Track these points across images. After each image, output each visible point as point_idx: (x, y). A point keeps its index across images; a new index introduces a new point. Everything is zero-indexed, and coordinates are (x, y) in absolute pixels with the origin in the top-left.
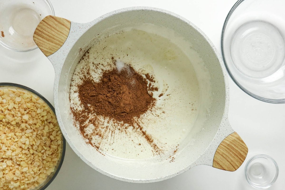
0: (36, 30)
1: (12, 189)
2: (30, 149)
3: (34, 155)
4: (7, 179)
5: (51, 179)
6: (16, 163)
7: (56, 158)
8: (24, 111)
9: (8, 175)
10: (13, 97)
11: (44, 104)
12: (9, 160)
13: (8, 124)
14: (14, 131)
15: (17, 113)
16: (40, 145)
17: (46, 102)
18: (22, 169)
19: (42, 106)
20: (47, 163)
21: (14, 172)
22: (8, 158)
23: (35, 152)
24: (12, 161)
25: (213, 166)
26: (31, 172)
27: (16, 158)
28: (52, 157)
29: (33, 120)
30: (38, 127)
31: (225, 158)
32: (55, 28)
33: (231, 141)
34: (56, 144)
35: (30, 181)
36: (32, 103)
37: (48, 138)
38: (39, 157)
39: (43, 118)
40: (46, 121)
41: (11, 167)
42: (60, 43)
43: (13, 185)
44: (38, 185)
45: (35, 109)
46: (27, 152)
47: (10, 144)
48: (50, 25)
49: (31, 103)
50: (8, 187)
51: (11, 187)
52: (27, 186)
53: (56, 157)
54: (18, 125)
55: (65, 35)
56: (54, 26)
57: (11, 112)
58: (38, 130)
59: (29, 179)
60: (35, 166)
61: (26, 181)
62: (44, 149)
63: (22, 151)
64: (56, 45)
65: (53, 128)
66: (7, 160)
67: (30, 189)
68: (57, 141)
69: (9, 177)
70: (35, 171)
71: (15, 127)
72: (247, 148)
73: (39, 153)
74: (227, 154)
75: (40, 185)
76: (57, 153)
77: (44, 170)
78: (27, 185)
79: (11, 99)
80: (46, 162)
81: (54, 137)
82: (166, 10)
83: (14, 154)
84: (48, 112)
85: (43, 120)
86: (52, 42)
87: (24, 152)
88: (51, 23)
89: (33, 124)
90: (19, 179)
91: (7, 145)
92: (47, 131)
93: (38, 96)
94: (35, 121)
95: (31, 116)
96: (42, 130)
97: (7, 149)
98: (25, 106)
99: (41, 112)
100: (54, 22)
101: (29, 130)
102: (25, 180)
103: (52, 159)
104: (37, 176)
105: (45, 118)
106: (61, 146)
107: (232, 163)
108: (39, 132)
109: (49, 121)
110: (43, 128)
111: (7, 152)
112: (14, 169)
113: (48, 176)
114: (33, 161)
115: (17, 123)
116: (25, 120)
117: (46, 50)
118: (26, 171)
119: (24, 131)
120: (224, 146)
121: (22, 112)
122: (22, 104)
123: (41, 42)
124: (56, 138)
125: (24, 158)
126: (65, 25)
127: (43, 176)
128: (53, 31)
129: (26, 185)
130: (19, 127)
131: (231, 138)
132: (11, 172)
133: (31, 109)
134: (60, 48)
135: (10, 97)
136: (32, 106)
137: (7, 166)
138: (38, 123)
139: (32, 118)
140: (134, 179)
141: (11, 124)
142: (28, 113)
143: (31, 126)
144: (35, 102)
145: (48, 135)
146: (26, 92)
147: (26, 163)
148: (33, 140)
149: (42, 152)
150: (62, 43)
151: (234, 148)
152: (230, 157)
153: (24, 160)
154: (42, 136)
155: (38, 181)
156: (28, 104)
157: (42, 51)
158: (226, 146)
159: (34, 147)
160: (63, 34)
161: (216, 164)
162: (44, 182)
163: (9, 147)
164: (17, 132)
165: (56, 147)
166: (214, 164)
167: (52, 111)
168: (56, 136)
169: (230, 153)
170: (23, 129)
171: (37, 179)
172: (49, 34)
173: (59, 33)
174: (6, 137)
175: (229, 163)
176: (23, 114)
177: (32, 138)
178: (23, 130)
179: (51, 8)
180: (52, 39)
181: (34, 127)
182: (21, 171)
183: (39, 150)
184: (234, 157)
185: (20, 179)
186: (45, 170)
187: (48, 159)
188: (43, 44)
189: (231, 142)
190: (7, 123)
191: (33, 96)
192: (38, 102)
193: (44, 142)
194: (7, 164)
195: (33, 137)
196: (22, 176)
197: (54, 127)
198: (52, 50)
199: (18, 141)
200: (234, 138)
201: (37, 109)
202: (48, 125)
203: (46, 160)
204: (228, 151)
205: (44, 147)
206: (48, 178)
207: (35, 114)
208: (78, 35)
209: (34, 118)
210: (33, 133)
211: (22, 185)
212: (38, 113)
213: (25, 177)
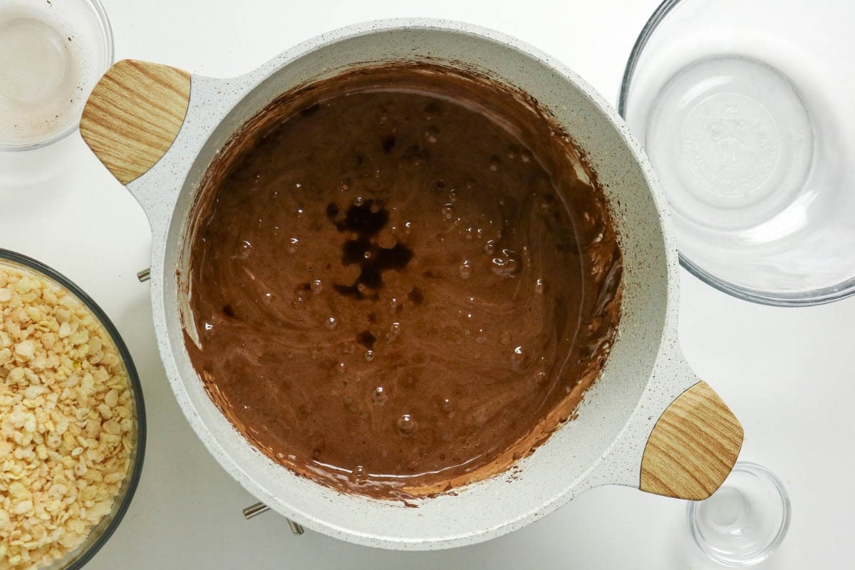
0: (86, 106)
2: (37, 445)
3: (52, 464)
5: (103, 534)
7: (118, 471)
8: (19, 331)
11: (80, 309)
16: (67, 433)
17: (85, 303)
18: (14, 505)
19: (76, 314)
20: (90, 488)
23: (54, 454)
25: (640, 489)
26: (42, 513)
28: (104, 468)
29: (48, 356)
30: (63, 378)
31: (675, 460)
32: (145, 96)
33: (690, 408)
35: (40, 544)
36: (44, 305)
37: (93, 411)
38: (65, 468)
39: (77, 352)
40: (88, 360)
42: (161, 142)
44: (63, 555)
45: (53, 323)
46: (28, 453)
48: (128, 89)
49: (41, 306)
52: (29, 558)
53: (116, 467)
54: (2, 372)
55: (175, 116)
56: (142, 90)
58: (61, 388)
59: (36, 536)
60: (53, 496)
61: (25, 542)
62: (82, 446)
63: (14, 450)
64: (150, 148)
65: (107, 381)
67: (38, 565)
68: (121, 420)
70: (53, 511)
72: (740, 429)
73: (65, 458)
74: (681, 449)
75: (68, 553)
76: (120, 457)
77: (80, 508)
78: (30, 555)
80: (88, 485)
81: (111, 409)
82: (474, 26)
84: (93, 333)
85: (79, 358)
86: (139, 141)
87: (19, 453)
88: (130, 83)
89: (47, 368)
90: (4, 534)
92: (91, 392)
94: (54, 361)
95: (41, 346)
96: (74, 387)
98: (23, 316)
99: (71, 333)
100: (140, 81)
101: (35, 387)
102: (21, 539)
103: (104, 477)
104: (58, 526)
105: (84, 352)
106: (132, 435)
107: (697, 475)
108: (64, 396)
109: (95, 360)
110: (77, 382)
113: (93, 528)
114: (48, 481)
116: (22, 357)
117: (119, 163)
118: (27, 513)
119: (19, 391)
120: (670, 425)
121: (14, 333)
122: (13, 310)
123: (105, 141)
124: (117, 415)
125: (20, 473)
126: (173, 85)
127: (79, 527)
128: (139, 106)
129: (27, 554)
130: (4, 379)
131: (690, 399)
133: (42, 323)
134: (161, 158)
136: (45, 316)
138: (62, 366)
139: (44, 351)
142: (31, 336)
143: (42, 377)
144: (53, 302)
145: (93, 402)
146: (26, 272)
147: (26, 487)
148: (48, 418)
149: (76, 452)
150: (168, 140)
151: (700, 429)
152: (692, 458)
153: (20, 479)
154: (75, 405)
155: (61, 542)
156: (31, 308)
157: (108, 168)
158: (677, 424)
159: (51, 440)
160: (171, 113)
161: (650, 480)
162: (81, 545)
165: (118, 439)
166: (642, 481)
167: (104, 329)
168: (116, 406)
169: (689, 446)
170: (17, 384)
171: (60, 536)
172: (128, 116)
173: (157, 110)
175: (688, 476)
176: (17, 340)
177: (44, 412)
178: (18, 389)
179: (102, 17)
180: (138, 130)
181: (50, 379)
182: (11, 511)
183: (65, 448)
184: (703, 458)
185: (8, 537)
186: (83, 509)
187: (94, 475)
188: (110, 147)
189: (690, 413)
191: (48, 283)
192: (61, 302)
193: (79, 424)
195: (46, 408)
196: (13, 528)
197: (110, 380)
198: (138, 164)
199: (1, 421)
200: (699, 399)
201: (60, 324)
202: (92, 371)
203: (86, 478)
204: (684, 439)
205: (81, 439)
206: (92, 534)
207: (54, 340)
208: (214, 114)
209: (49, 353)
210: (47, 398)
211: (15, 553)
212: (61, 337)
213: (24, 531)
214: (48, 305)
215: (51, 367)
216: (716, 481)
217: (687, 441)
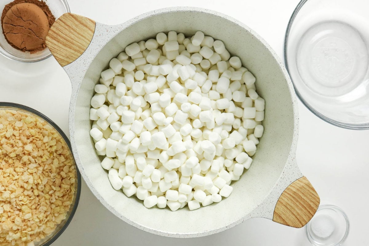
1: (10, 242)
2: (34, 189)
3: (40, 197)
4: (4, 228)
5: (62, 228)
6: (16, 208)
7: (68, 201)
8: (26, 140)
9: (6, 223)
10: (12, 121)
11: (53, 130)
12: (7, 204)
13: (6, 157)
14: (14, 165)
15: (18, 142)
16: (47, 184)
18: (24, 215)
19: (51, 133)
20: (56, 208)
21: (13, 219)
22: (6, 201)
23: (41, 193)
24: (11, 205)
25: (273, 220)
26: (36, 219)
27: (16, 201)
28: (63, 199)
29: (38, 151)
30: (45, 160)
31: (289, 210)
32: (75, 30)
33: (298, 188)
34: (69, 182)
35: (35, 232)
37: (58, 175)
38: (46, 199)
39: (51, 149)
40: (56, 153)
41: (9, 213)
42: (80, 50)
43: (11, 237)
44: (45, 237)
45: (41, 136)
46: (30, 193)
47: (8, 183)
48: (68, 26)
49: (36, 129)
50: (5, 239)
51: (9, 239)
52: (30, 238)
53: (68, 199)
54: (18, 157)
55: (87, 39)
56: (74, 27)
57: (10, 140)
58: (44, 165)
59: (33, 229)
60: (40, 211)
61: (29, 231)
62: (53, 190)
63: (24, 191)
65: (64, 162)
66: (4, 203)
67: (34, 242)
68: (70, 179)
69: (6, 226)
70: (40, 218)
71: (15, 161)
72: (319, 199)
73: (46, 195)
74: (292, 205)
75: (47, 236)
76: (70, 194)
77: (52, 217)
78: (30, 237)
79: (9, 124)
80: (56, 207)
81: (66, 174)
83: (13, 196)
84: (58, 141)
85: (52, 152)
86: (70, 48)
87: (26, 193)
88: (69, 23)
89: (38, 156)
90: (19, 228)
91: (4, 185)
92: (57, 166)
93: (45, 119)
94: (41, 153)
95: (36, 146)
96: (50, 164)
97: (4, 189)
98: (28, 133)
99: (49, 141)
100: (73, 22)
101: (33, 164)
102: (27, 230)
103: (63, 203)
104: (43, 224)
105: (54, 149)
106: (75, 185)
107: (298, 217)
108: (46, 168)
109: (59, 152)
110: (51, 162)
111: (4, 193)
112: (13, 215)
113: (58, 225)
114: (38, 205)
115: (17, 156)
116: (27, 151)
117: (61, 57)
118: (29, 218)
120: (289, 194)
121: (24, 141)
122: (24, 130)
123: (56, 47)
124: (68, 176)
125: (27, 201)
126: (88, 26)
127: (51, 225)
128: (72, 33)
130: (20, 160)
132: (9, 219)
133: (36, 136)
135: (8, 121)
136: (37, 133)
137: (4, 212)
138: (45, 155)
139: (37, 148)
140: (169, 233)
141: (9, 157)
142: (31, 142)
143: (36, 160)
144: (41, 127)
145: (58, 170)
146: (29, 114)
147: (29, 207)
148: (39, 177)
149: (51, 192)
150: (83, 49)
151: (301, 197)
152: (296, 209)
153: (26, 204)
154: (50, 172)
155: (44, 232)
156: (31, 130)
157: (56, 59)
158: (292, 194)
159: (40, 187)
160: (85, 38)
161: (277, 217)
162: (53, 232)
163: (7, 186)
164: (17, 167)
165: (69, 187)
166: (274, 217)
167: (63, 139)
168: (68, 172)
169: (296, 204)
170: (25, 163)
171: (44, 229)
172: (67, 37)
173: (80, 36)
174: (3, 173)
175: (294, 217)
176: (25, 144)
177: (37, 175)
178: (25, 165)
180: (71, 43)
181: (39, 161)
182: (22, 218)
183: (46, 190)
184: (301, 210)
185: (21, 229)
186: (54, 217)
187: (58, 202)
188: (58, 50)
189: (298, 190)
190: (4, 155)
191: (39, 119)
192: (44, 127)
193: (52, 180)
194: (3, 208)
195: (38, 173)
196: (24, 225)
197: (66, 161)
198: (69, 58)
199: (18, 179)
200: (302, 184)
201: (44, 137)
202: (58, 157)
203: (55, 203)
204: (294, 200)
205: (53, 187)
206: (58, 228)
207: (41, 144)
208: (104, 40)
209: (39, 149)
210: (38, 169)
211: (24, 236)
212: (44, 142)
213: (28, 226)
214: (39, 128)
215: (40, 155)
216: (306, 220)
217: (295, 202)
